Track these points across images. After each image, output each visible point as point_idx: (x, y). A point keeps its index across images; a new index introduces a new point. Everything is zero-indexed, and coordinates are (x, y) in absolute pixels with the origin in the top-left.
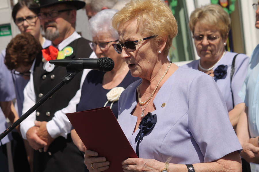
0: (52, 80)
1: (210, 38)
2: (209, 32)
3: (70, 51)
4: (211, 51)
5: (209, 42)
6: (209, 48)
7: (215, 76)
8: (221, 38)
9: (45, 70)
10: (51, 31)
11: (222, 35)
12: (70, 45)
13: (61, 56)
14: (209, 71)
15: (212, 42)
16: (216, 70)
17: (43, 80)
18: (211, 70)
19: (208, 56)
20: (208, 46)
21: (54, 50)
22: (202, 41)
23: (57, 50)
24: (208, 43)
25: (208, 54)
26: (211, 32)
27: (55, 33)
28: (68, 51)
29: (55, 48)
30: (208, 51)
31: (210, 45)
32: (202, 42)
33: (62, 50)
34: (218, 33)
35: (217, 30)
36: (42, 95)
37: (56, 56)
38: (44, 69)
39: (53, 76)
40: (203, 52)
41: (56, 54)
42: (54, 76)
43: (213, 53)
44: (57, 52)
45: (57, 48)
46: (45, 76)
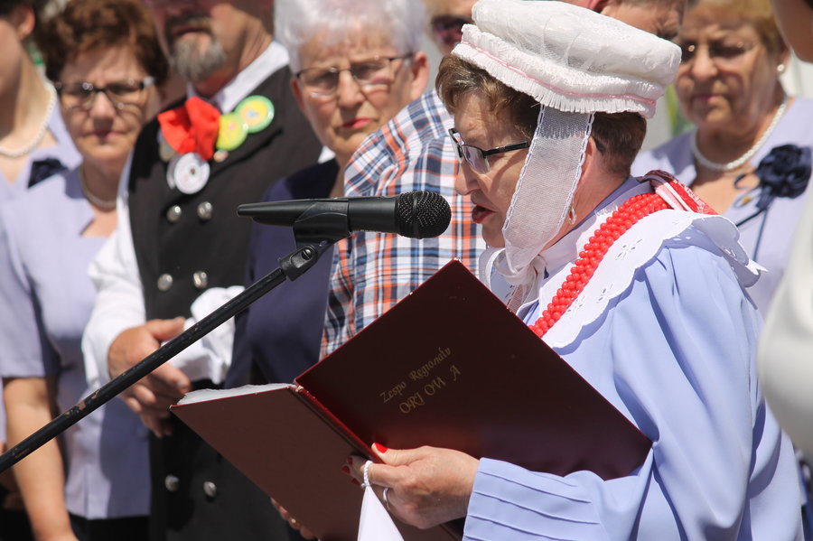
0: (203, 221)
1: (718, 49)
2: (714, 32)
3: (260, 114)
4: (730, 97)
5: (715, 66)
6: (718, 86)
7: (763, 184)
8: (764, 51)
9: (176, 189)
10: (194, 47)
11: (765, 40)
12: (261, 90)
13: (232, 134)
14: (736, 169)
15: (729, 65)
16: (763, 165)
17: (172, 224)
18: (741, 167)
19: (717, 116)
20: (712, 79)
21: (204, 114)
22: (690, 62)
23: (215, 112)
24: (713, 71)
25: (714, 107)
26: (723, 27)
27: (208, 55)
28: (254, 114)
29: (208, 106)
30: (713, 100)
31: (721, 75)
32: (692, 68)
33: (233, 110)
34: (747, 32)
35: (743, 21)
36: (168, 278)
37: (214, 136)
38: (171, 183)
39: (205, 208)
40: (698, 104)
41: (211, 126)
42: (208, 206)
43: (740, 104)
44: (214, 119)
45: (217, 106)
46: (177, 209)
